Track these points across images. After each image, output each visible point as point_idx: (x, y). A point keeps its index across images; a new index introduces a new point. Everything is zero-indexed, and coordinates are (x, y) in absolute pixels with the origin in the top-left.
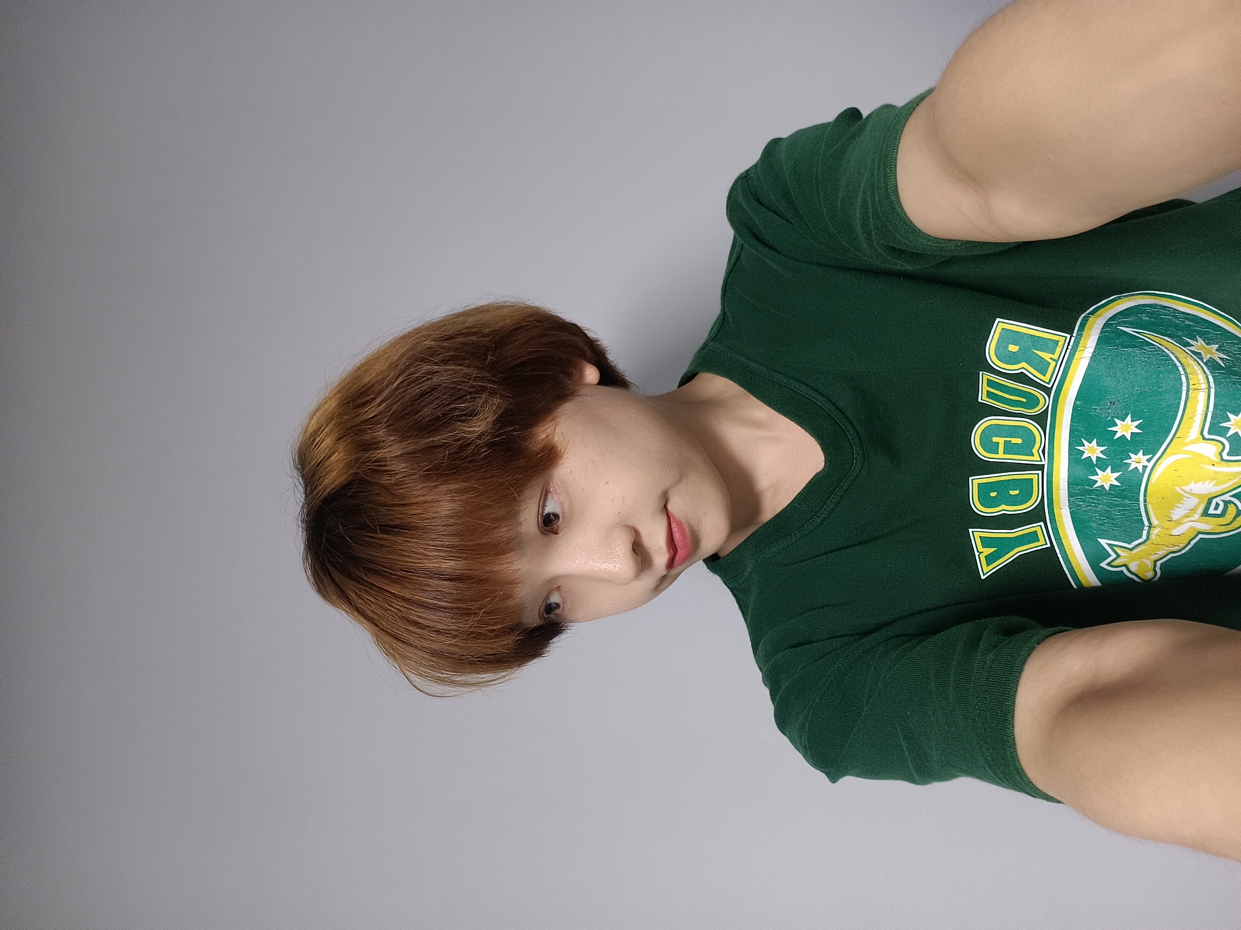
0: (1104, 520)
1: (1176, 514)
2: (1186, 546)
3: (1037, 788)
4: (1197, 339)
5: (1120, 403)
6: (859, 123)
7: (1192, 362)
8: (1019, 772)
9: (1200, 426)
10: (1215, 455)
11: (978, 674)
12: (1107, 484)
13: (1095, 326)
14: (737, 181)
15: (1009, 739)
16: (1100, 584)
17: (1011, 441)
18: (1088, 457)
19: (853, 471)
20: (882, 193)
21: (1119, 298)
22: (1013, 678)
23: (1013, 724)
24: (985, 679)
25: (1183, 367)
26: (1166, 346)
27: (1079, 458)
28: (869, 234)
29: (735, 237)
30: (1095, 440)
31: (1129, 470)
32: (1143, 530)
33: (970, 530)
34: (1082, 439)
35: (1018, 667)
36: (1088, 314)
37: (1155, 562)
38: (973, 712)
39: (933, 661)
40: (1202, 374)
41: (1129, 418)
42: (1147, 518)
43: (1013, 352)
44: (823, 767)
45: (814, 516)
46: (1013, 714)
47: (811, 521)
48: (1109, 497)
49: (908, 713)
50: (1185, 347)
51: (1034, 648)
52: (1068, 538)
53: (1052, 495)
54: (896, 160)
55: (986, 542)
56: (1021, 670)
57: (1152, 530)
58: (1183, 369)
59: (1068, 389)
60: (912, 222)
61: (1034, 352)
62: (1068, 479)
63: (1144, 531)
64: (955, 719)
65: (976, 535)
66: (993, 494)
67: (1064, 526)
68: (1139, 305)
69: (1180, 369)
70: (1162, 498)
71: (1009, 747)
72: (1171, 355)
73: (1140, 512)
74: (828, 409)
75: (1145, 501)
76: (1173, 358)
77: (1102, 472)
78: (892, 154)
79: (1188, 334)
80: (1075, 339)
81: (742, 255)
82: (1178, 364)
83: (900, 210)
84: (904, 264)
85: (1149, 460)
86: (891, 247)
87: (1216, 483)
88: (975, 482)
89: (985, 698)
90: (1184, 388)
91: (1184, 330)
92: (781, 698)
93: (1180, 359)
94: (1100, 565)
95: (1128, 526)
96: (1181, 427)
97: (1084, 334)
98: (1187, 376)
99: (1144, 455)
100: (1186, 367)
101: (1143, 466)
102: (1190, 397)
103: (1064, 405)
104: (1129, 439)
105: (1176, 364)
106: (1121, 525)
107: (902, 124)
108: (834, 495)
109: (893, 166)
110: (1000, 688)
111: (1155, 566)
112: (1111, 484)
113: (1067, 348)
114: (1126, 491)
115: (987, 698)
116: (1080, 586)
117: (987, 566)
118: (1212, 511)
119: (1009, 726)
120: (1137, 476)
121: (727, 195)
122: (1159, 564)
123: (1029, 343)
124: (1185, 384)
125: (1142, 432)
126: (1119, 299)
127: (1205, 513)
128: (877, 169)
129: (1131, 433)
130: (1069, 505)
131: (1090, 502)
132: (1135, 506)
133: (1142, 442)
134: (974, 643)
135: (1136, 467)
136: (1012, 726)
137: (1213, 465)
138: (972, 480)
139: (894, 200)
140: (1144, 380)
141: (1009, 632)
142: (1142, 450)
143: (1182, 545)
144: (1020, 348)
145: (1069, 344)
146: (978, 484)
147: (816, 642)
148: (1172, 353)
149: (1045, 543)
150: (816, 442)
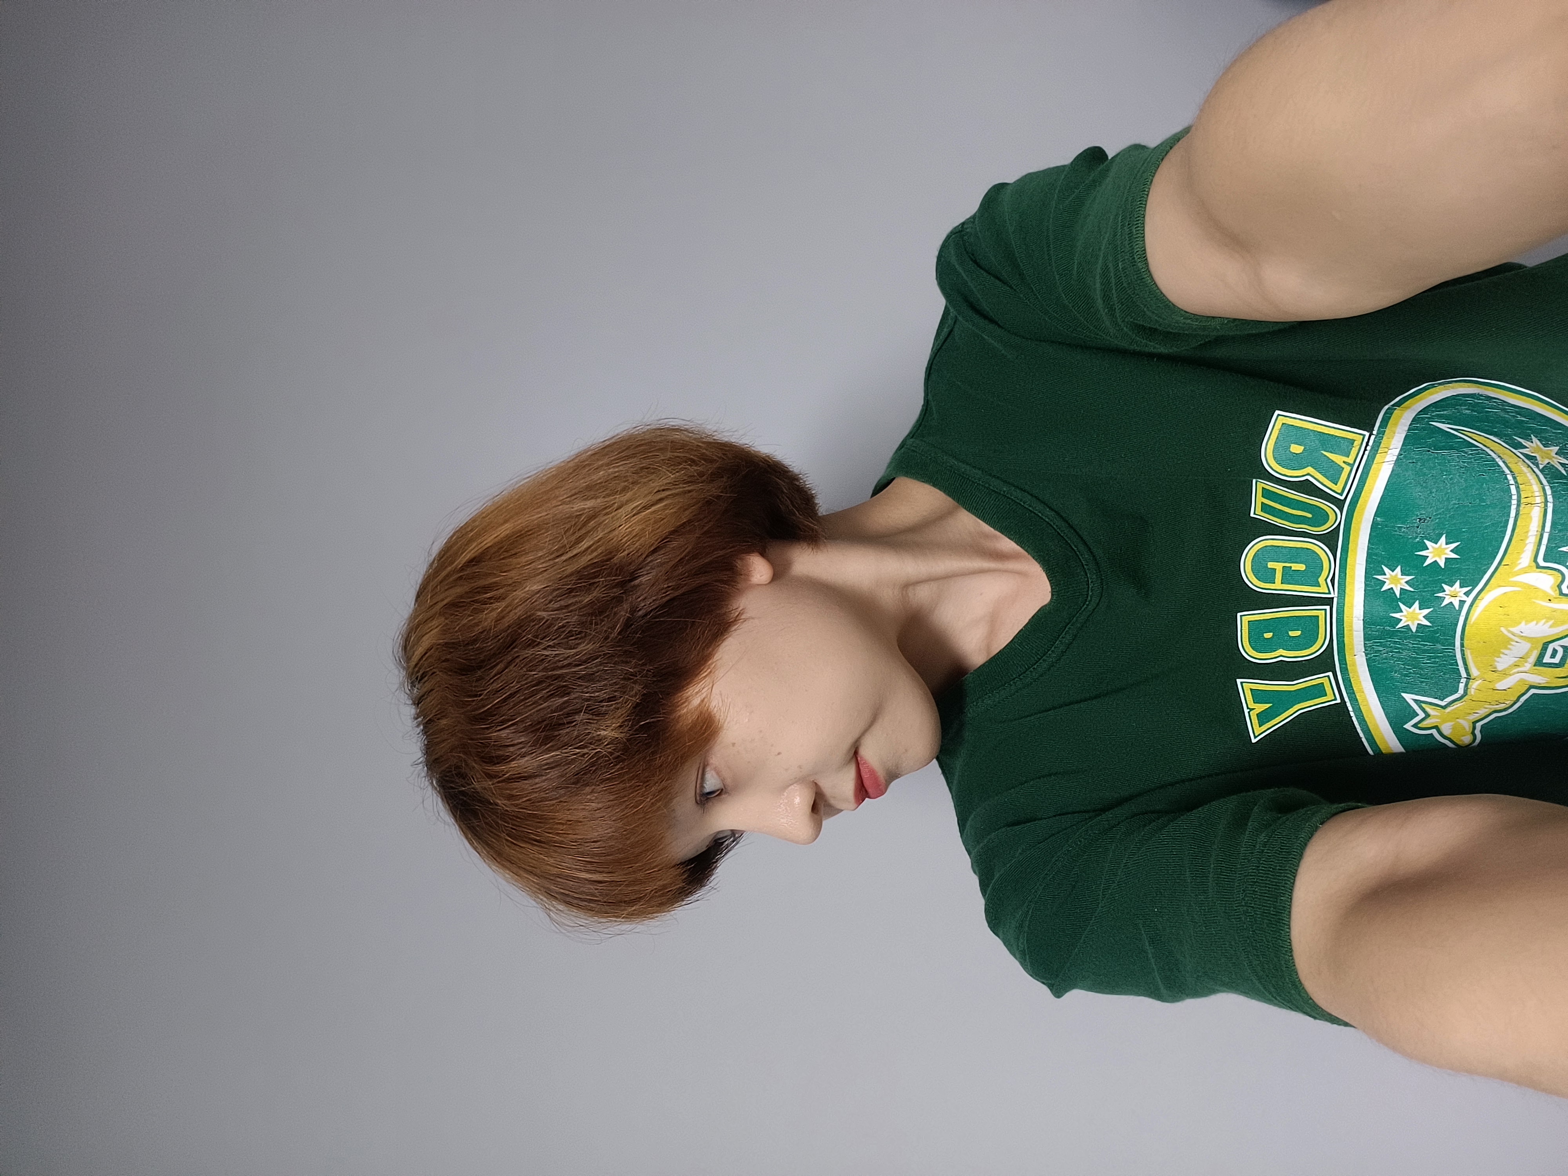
0: (1410, 669)
1: (1502, 663)
2: (1515, 703)
3: (1318, 1006)
4: (1531, 439)
5: (1432, 521)
6: (1102, 167)
7: (1525, 469)
8: (1296, 987)
9: (1533, 550)
10: (1552, 588)
11: (1246, 861)
12: (1413, 624)
13: (1402, 420)
14: (948, 237)
15: (1284, 944)
16: (1403, 750)
17: (1291, 567)
18: (1389, 589)
19: (1088, 605)
20: (1128, 259)
21: (1433, 386)
22: (1289, 867)
23: (1289, 925)
24: (1254, 868)
25: (1512, 475)
26: (1492, 448)
27: (1377, 589)
28: (1111, 309)
29: (946, 307)
30: (1399, 567)
31: (1442, 606)
32: (1459, 682)
33: (1239, 681)
34: (1383, 566)
35: (1297, 852)
36: (1393, 405)
37: (1474, 723)
38: (1239, 909)
39: (1188, 844)
40: (1537, 484)
41: (1443, 539)
42: (1465, 668)
43: (1296, 454)
44: (1045, 978)
45: (1040, 659)
46: (1290, 912)
47: (1035, 666)
48: (1416, 641)
49: (1156, 910)
50: (1516, 449)
51: (1316, 829)
52: (1363, 692)
53: (1344, 637)
54: (1144, 217)
55: (1259, 695)
56: (1301, 856)
57: (1470, 683)
58: (1513, 477)
59: (1366, 502)
60: (1164, 296)
61: (1322, 453)
62: (1364, 617)
63: (1460, 684)
64: (1216, 918)
65: (1246, 687)
66: (1268, 635)
67: (1358, 676)
68: (1458, 395)
69: (1510, 477)
70: (1484, 642)
71: (1283, 954)
72: (1498, 460)
73: (1456, 660)
74: (1057, 526)
75: (1462, 645)
76: (1501, 464)
77: (1408, 609)
78: (1139, 210)
79: (1520, 433)
80: (1375, 438)
81: (956, 329)
82: (1507, 471)
83: (1149, 281)
84: (1157, 346)
85: (1467, 594)
86: (1140, 325)
87: (1553, 623)
88: (1245, 620)
89: (1254, 891)
90: (1514, 502)
91: (1515, 427)
92: (993, 889)
93: (1509, 465)
94: (1404, 726)
95: (1440, 677)
96: (1509, 551)
97: (1387, 431)
98: (1518, 487)
99: (1461, 587)
100: (1516, 475)
101: (1460, 601)
102: (1521, 513)
103: (1360, 522)
104: (1443, 567)
105: (1503, 471)
106: (1432, 676)
107: (1151, 172)
108: (1065, 634)
109: (1140, 225)
110: (1274, 879)
111: (1474, 728)
112: (1418, 624)
113: (1365, 450)
114: (1438, 633)
115: (1257, 892)
116: (1379, 753)
117: (1260, 727)
118: (1547, 659)
119: (1284, 927)
120: (1452, 613)
121: (937, 253)
122: (1479, 725)
123: (1317, 442)
124: (1515, 497)
125: (1459, 557)
126: (1432, 388)
127: (1539, 662)
128: (1121, 228)
129: (1446, 558)
130: (1366, 650)
131: (1391, 647)
132: (1450, 652)
133: (1459, 570)
134: (1240, 822)
135: (1451, 602)
136: (1287, 927)
137: (1550, 600)
138: (1241, 616)
139: (1141, 267)
140: (1463, 491)
141: (1285, 808)
142: (1458, 581)
143: (1509, 703)
144: (1305, 448)
145: (1367, 444)
146: (1249, 621)
147: (1041, 819)
148: (1499, 457)
149: (1333, 698)
150: (1041, 569)
